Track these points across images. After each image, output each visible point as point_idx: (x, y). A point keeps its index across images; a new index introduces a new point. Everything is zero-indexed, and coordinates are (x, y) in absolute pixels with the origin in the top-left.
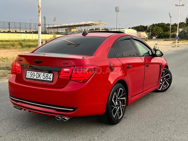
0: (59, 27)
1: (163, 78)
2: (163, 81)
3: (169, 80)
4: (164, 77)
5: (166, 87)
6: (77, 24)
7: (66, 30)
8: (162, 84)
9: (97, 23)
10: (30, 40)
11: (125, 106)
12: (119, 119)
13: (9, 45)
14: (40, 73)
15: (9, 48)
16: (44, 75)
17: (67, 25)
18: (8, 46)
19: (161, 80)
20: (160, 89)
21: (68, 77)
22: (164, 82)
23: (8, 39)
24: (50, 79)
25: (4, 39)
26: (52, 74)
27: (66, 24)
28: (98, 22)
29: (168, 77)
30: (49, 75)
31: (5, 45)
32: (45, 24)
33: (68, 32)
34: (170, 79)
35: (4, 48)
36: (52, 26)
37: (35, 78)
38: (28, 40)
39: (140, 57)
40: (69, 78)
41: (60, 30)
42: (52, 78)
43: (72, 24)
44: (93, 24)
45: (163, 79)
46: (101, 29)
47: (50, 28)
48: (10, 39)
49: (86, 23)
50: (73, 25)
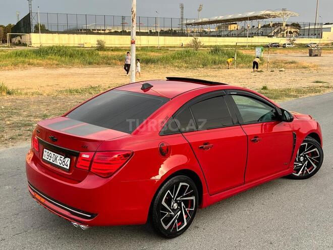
0: (207, 22)
1: (305, 155)
2: (304, 161)
3: (317, 159)
4: (308, 154)
5: (310, 171)
6: (239, 16)
7: (219, 27)
8: (301, 166)
9: (277, 13)
10: (155, 47)
11: (193, 209)
12: (178, 230)
13: (115, 59)
14: (57, 155)
15: (116, 64)
16: (61, 159)
17: (221, 18)
18: (114, 61)
19: (302, 158)
20: (298, 175)
21: (87, 167)
22: (306, 163)
23: (120, 46)
24: (67, 166)
25: (113, 46)
26: (69, 159)
27: (219, 16)
28: (279, 12)
29: (314, 154)
30: (67, 159)
31: (109, 59)
32: (182, 18)
33: (222, 31)
34: (320, 157)
35: (106, 64)
36: (193, 21)
37: (51, 161)
38: (152, 47)
39: (240, 125)
40: (88, 169)
41: (207, 28)
42: (69, 165)
43: (230, 17)
44: (269, 16)
45: (305, 157)
46: (284, 24)
47: (191, 24)
48: (122, 46)
49: (256, 15)
50: (233, 18)
